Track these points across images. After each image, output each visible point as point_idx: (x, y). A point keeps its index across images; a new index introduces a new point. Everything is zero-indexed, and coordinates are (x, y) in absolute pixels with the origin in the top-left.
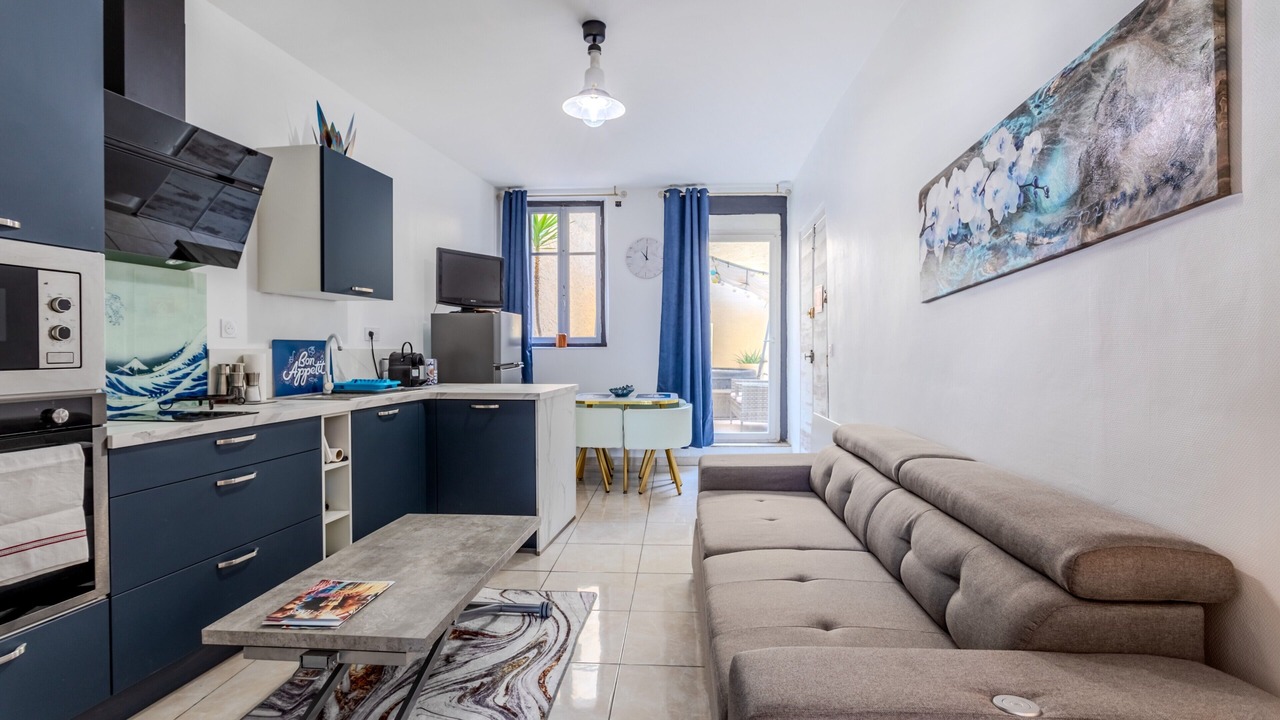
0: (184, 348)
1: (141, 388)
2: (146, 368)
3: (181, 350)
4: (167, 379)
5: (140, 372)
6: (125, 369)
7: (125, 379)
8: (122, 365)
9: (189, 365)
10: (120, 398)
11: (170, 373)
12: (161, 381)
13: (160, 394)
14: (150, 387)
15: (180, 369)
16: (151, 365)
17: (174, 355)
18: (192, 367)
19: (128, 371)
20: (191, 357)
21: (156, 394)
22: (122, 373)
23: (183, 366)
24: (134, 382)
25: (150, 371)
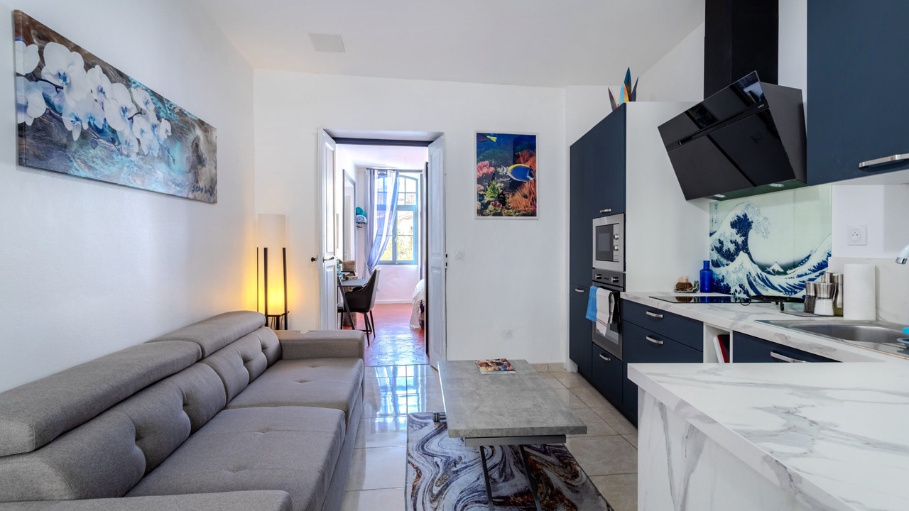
0: (810, 256)
1: (779, 285)
2: (782, 271)
3: (808, 258)
4: (797, 281)
5: (779, 273)
6: (770, 270)
7: (770, 277)
8: (769, 267)
9: (814, 271)
10: (767, 290)
11: (799, 276)
12: (792, 282)
13: (791, 292)
14: (785, 286)
15: (806, 274)
16: (786, 268)
17: (802, 261)
18: (817, 273)
19: (771, 271)
20: (816, 264)
21: (789, 292)
22: (769, 273)
23: (809, 272)
24: (775, 280)
25: (785, 273)
